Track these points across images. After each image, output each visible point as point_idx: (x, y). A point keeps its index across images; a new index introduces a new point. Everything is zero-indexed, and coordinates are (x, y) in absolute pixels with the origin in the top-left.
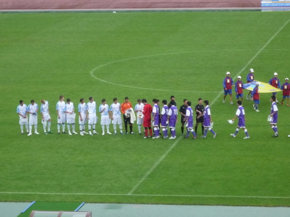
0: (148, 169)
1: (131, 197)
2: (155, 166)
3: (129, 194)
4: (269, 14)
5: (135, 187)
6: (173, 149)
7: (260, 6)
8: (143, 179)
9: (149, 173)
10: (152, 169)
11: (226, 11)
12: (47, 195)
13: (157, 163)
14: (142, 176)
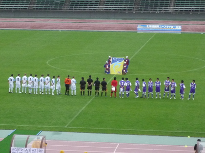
0: (75, 114)
1: (66, 128)
2: (79, 112)
3: (66, 127)
4: (140, 34)
5: (69, 123)
6: (89, 104)
7: (137, 30)
8: (73, 119)
9: (76, 116)
10: (78, 114)
11: (119, 32)
12: (22, 127)
13: (81, 111)
14: (72, 118)
